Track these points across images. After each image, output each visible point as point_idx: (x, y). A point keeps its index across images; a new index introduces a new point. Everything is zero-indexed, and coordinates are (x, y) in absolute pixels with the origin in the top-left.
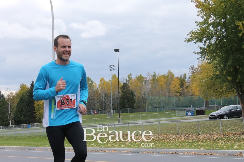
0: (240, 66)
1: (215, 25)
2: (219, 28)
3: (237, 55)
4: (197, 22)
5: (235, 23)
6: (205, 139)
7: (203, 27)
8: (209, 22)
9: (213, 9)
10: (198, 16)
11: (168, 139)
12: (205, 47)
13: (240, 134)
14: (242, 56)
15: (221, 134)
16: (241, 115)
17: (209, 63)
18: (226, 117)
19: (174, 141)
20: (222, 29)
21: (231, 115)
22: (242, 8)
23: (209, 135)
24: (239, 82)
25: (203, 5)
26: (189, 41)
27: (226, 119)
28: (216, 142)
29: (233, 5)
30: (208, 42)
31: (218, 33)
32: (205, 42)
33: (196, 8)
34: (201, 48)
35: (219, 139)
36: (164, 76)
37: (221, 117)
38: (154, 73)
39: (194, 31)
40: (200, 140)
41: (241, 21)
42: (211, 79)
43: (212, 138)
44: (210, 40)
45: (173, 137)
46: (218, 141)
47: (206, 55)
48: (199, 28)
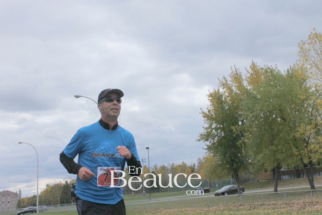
0: (235, 158)
1: (216, 129)
2: (219, 131)
3: (233, 150)
4: (204, 127)
5: (230, 127)
6: (214, 210)
7: (209, 130)
8: (213, 127)
9: (214, 118)
10: (205, 123)
11: (187, 210)
12: (210, 144)
13: (238, 206)
14: (236, 150)
15: (225, 206)
16: (238, 191)
17: (214, 156)
18: (226, 194)
19: (192, 212)
20: (221, 132)
21: (230, 192)
22: (234, 117)
23: (216, 207)
24: (235, 169)
25: (208, 115)
26: (199, 140)
27: (226, 195)
28: (222, 212)
29: (228, 115)
30: (212, 141)
31: (219, 135)
32: (211, 141)
33: (203, 117)
34: (207, 146)
35: (224, 210)
36: (180, 166)
37: (223, 194)
38: (173, 164)
39: (203, 133)
40: (211, 211)
41: (234, 126)
42: (216, 167)
43: (219, 209)
44: (214, 139)
45: (191, 209)
46: (223, 211)
47: (211, 150)
48: (206, 132)
